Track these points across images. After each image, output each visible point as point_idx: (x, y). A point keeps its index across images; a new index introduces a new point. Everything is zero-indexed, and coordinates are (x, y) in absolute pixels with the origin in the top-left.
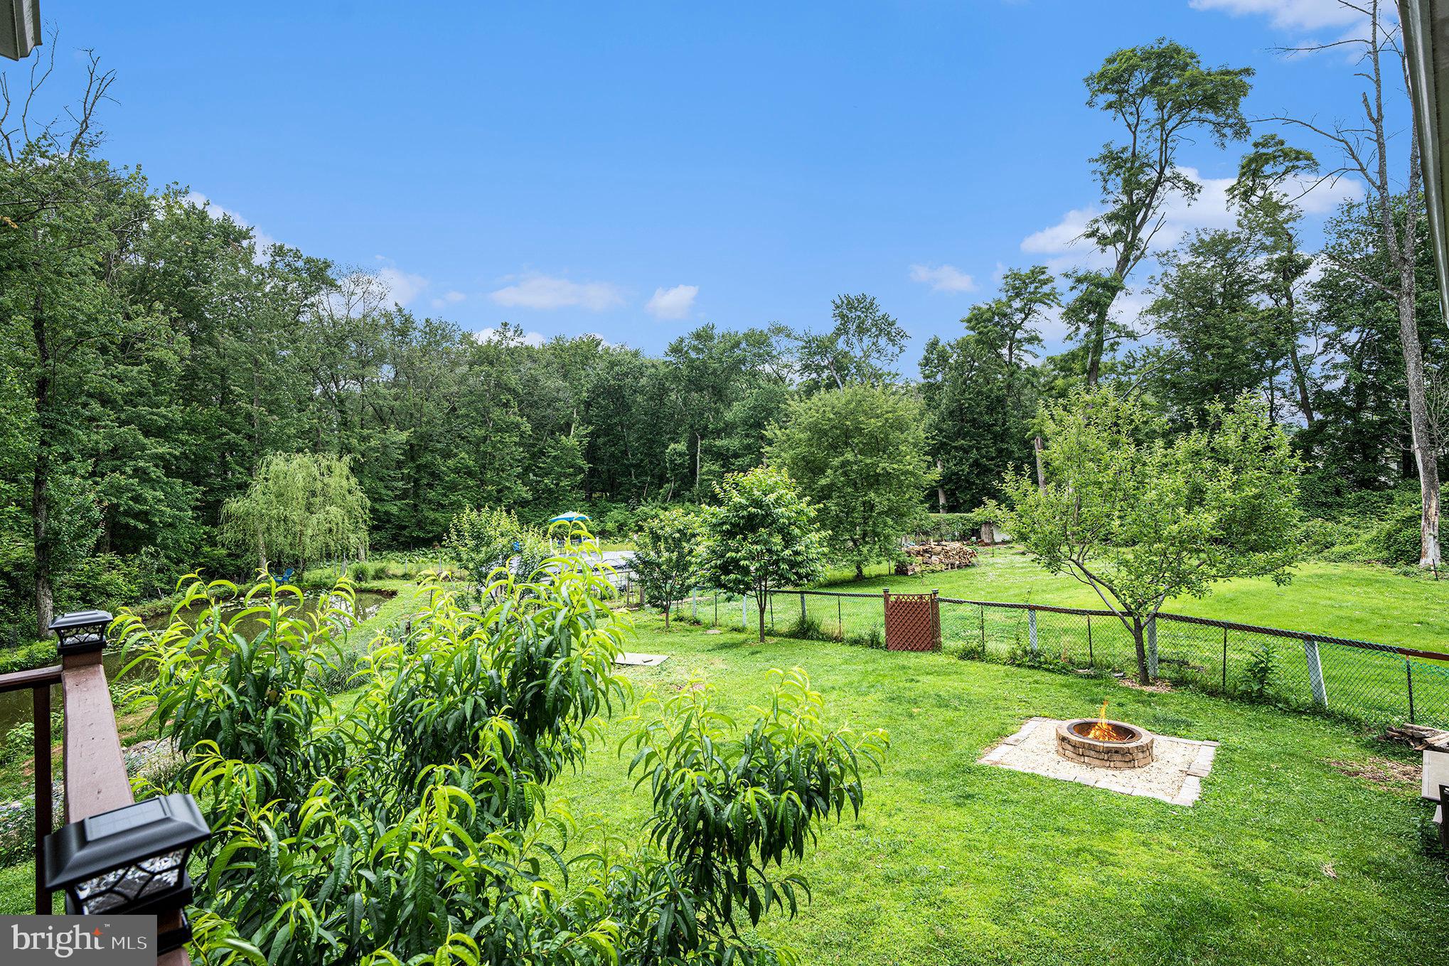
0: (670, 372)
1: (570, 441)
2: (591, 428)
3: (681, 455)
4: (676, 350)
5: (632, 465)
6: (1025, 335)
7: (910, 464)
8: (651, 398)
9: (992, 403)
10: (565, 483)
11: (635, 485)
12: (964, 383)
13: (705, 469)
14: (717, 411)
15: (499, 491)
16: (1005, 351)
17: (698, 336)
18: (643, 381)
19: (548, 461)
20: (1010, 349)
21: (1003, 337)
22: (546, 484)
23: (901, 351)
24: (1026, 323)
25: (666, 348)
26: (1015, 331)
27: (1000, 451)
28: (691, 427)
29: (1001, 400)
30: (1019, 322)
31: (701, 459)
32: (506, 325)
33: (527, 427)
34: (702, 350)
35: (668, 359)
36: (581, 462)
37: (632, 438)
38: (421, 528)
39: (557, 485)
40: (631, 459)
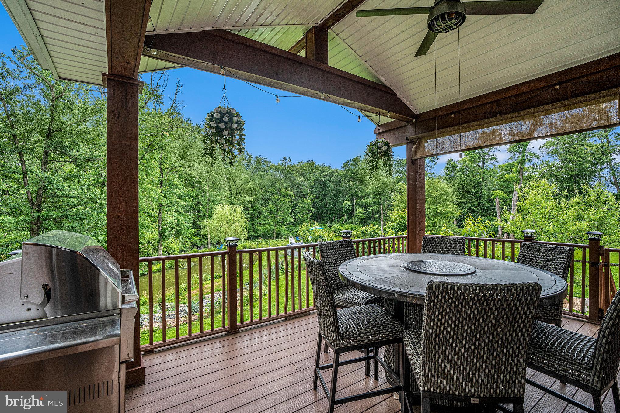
0: (344, 174)
1: (307, 201)
2: (315, 196)
3: (348, 206)
4: (345, 165)
5: (328, 210)
6: (490, 157)
7: (451, 209)
8: (336, 184)
9: (475, 185)
10: (305, 216)
11: (330, 217)
12: (464, 177)
13: (358, 211)
14: (362, 189)
15: (283, 219)
16: (480, 164)
17: (354, 160)
18: (333, 178)
19: (299, 208)
20: (483, 162)
21: (480, 158)
22: (298, 217)
23: (435, 164)
24: (490, 152)
25: (342, 165)
26: (485, 155)
27: (479, 204)
28: (352, 195)
29: (479, 184)
30: (487, 152)
31: (355, 207)
32: (285, 158)
33: (293, 196)
34: (355, 165)
35: (343, 169)
36: (311, 208)
37: (328, 199)
38: (255, 232)
39: (302, 217)
40: (328, 207)
